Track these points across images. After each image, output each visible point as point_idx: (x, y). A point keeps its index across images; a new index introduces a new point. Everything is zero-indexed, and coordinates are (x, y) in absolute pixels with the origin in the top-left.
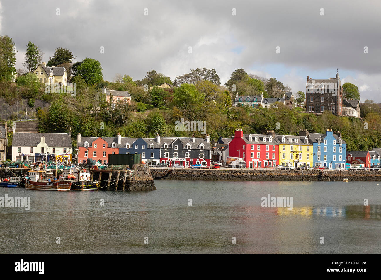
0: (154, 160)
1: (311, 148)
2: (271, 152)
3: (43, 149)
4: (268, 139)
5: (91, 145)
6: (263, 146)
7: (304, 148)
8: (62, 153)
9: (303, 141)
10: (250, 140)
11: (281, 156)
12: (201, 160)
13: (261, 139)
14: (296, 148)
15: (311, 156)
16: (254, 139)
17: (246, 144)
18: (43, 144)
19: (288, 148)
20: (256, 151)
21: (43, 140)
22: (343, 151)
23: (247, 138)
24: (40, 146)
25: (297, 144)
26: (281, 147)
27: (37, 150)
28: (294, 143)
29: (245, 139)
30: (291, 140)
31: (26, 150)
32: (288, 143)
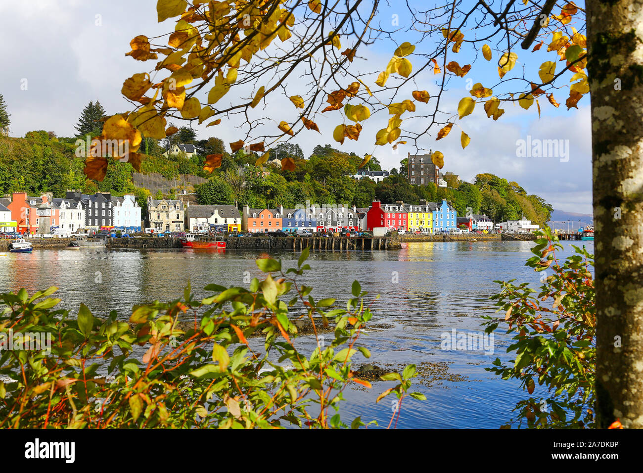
0: (312, 228)
1: (431, 215)
2: (402, 219)
3: (216, 219)
4: (399, 208)
5: (259, 215)
6: (397, 215)
7: (426, 215)
8: (233, 223)
9: (425, 210)
10: (387, 210)
11: (409, 222)
12: (350, 228)
13: (394, 208)
14: (420, 216)
15: (431, 222)
16: (389, 208)
17: (384, 213)
18: (216, 215)
19: (414, 215)
20: (391, 219)
21: (216, 211)
22: (454, 218)
23: (384, 208)
24: (214, 217)
25: (420, 212)
26: (409, 214)
27: (211, 220)
28: (418, 211)
29: (383, 209)
30: (416, 208)
31: (201, 221)
32: (413, 211)
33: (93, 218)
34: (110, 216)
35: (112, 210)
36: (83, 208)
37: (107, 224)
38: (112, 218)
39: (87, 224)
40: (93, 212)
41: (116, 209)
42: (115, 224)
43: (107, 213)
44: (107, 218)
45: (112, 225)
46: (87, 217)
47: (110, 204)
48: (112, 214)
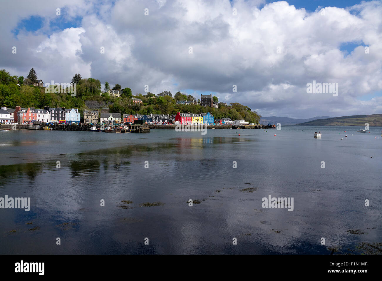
0: (150, 122)
1: (202, 118)
2: (189, 119)
4: (188, 115)
5: (128, 117)
6: (187, 117)
7: (200, 118)
8: (118, 120)
9: (200, 116)
10: (182, 115)
11: (192, 121)
12: (166, 122)
13: (186, 115)
14: (197, 118)
15: (202, 121)
16: (183, 115)
17: (181, 117)
18: (111, 117)
19: (195, 118)
20: (184, 119)
21: (111, 115)
22: (213, 119)
24: (110, 118)
25: (197, 117)
26: (192, 118)
27: (109, 119)
29: (180, 115)
30: (196, 115)
31: (105, 119)
32: (195, 116)
33: (55, 117)
34: (64, 116)
35: (65, 114)
36: (50, 113)
37: (62, 119)
38: (65, 117)
39: (51, 119)
40: (55, 115)
41: (66, 114)
42: (66, 120)
43: (62, 115)
44: (62, 117)
45: (65, 120)
46: (52, 117)
47: (64, 112)
48: (65, 116)
